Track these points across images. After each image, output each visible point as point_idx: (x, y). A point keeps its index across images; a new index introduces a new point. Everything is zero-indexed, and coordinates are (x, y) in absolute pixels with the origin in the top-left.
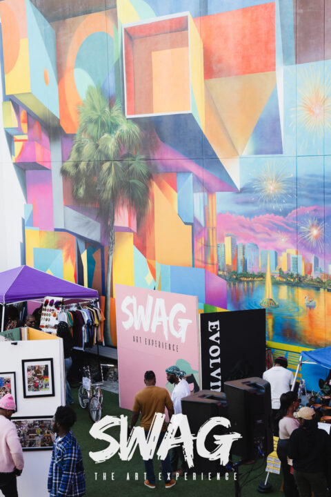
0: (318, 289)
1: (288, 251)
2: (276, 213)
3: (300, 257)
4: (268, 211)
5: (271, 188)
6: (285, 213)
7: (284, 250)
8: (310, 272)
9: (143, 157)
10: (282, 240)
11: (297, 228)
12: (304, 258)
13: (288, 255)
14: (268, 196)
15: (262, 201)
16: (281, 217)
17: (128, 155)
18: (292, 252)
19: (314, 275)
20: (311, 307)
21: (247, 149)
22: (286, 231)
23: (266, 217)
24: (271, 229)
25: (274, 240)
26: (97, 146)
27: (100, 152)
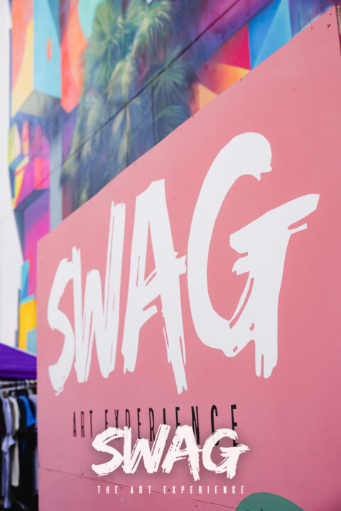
17: (152, 70)
26: (106, 96)
27: (110, 104)
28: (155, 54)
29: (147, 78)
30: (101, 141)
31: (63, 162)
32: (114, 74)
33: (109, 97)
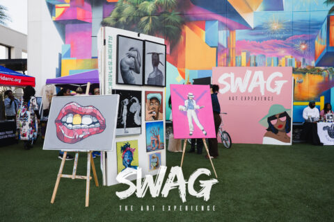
0: (305, 73)
1: (286, 57)
2: (279, 38)
3: (294, 59)
4: (273, 38)
5: (276, 27)
6: (284, 39)
7: (284, 56)
8: (300, 66)
9: (177, 13)
10: (282, 52)
11: (292, 45)
12: (296, 60)
13: (286, 59)
14: (274, 31)
15: (269, 33)
16: (282, 41)
17: (165, 12)
18: (289, 57)
19: (302, 67)
20: (300, 83)
21: (259, 9)
22: (285, 47)
23: (271, 41)
24: (275, 47)
25: (277, 52)
26: (137, 8)
27: (139, 11)
28: (167, 8)
29: (162, 13)
30: (133, 20)
31: (104, 18)
32: (142, 3)
33: (139, 9)
